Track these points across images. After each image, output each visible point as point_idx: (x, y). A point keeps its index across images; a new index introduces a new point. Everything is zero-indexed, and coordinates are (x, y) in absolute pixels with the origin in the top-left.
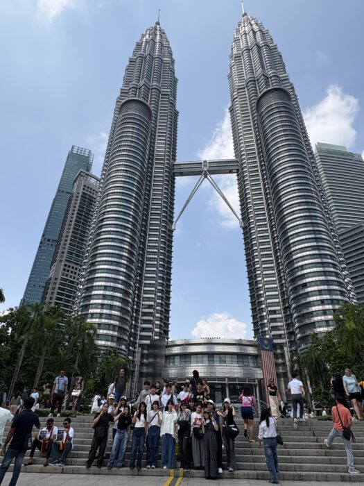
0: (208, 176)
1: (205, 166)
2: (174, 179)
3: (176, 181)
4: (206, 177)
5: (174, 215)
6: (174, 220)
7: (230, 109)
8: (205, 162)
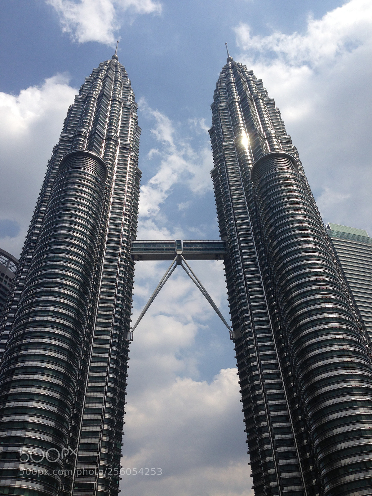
1: (179, 247)
2: (133, 264)
5: (132, 318)
8: (179, 242)
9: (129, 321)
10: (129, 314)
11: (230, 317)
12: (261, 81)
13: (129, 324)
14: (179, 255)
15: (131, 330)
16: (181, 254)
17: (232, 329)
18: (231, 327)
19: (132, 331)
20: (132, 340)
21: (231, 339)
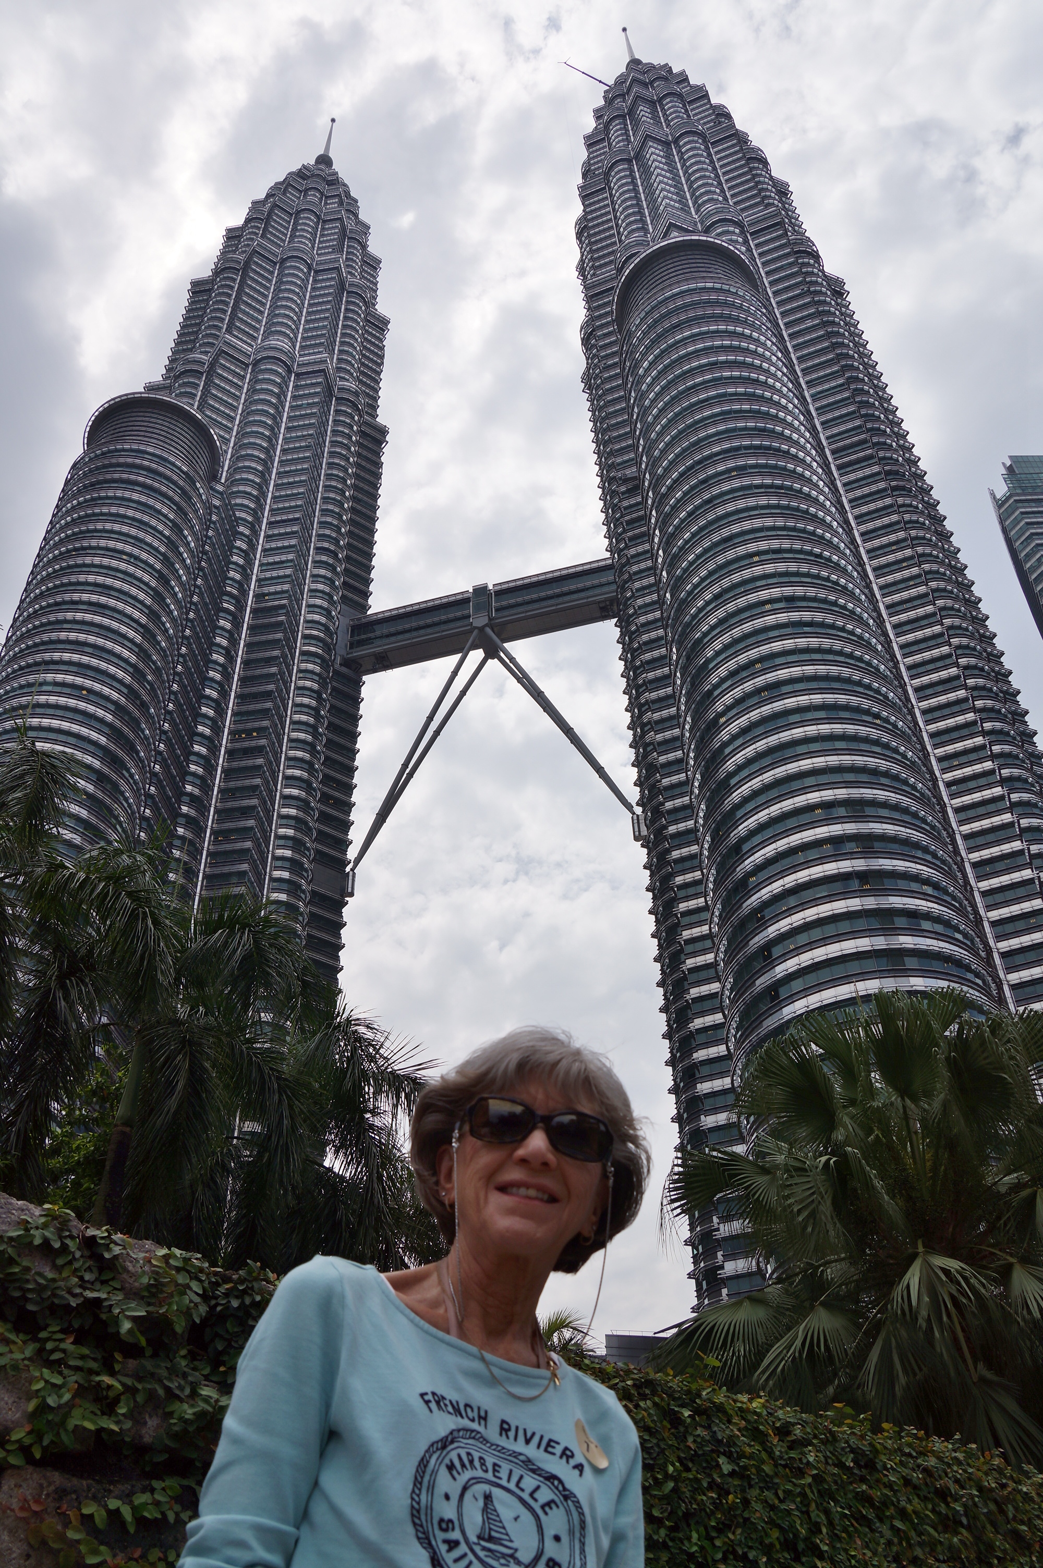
1: (480, 607)
2: (358, 684)
3: (364, 691)
4: (492, 652)
5: (352, 833)
8: (481, 591)
9: (344, 844)
10: (346, 825)
11: (633, 774)
13: (344, 852)
14: (482, 629)
15: (348, 869)
16: (486, 625)
17: (639, 810)
18: (638, 804)
19: (352, 870)
20: (352, 895)
21: (636, 839)
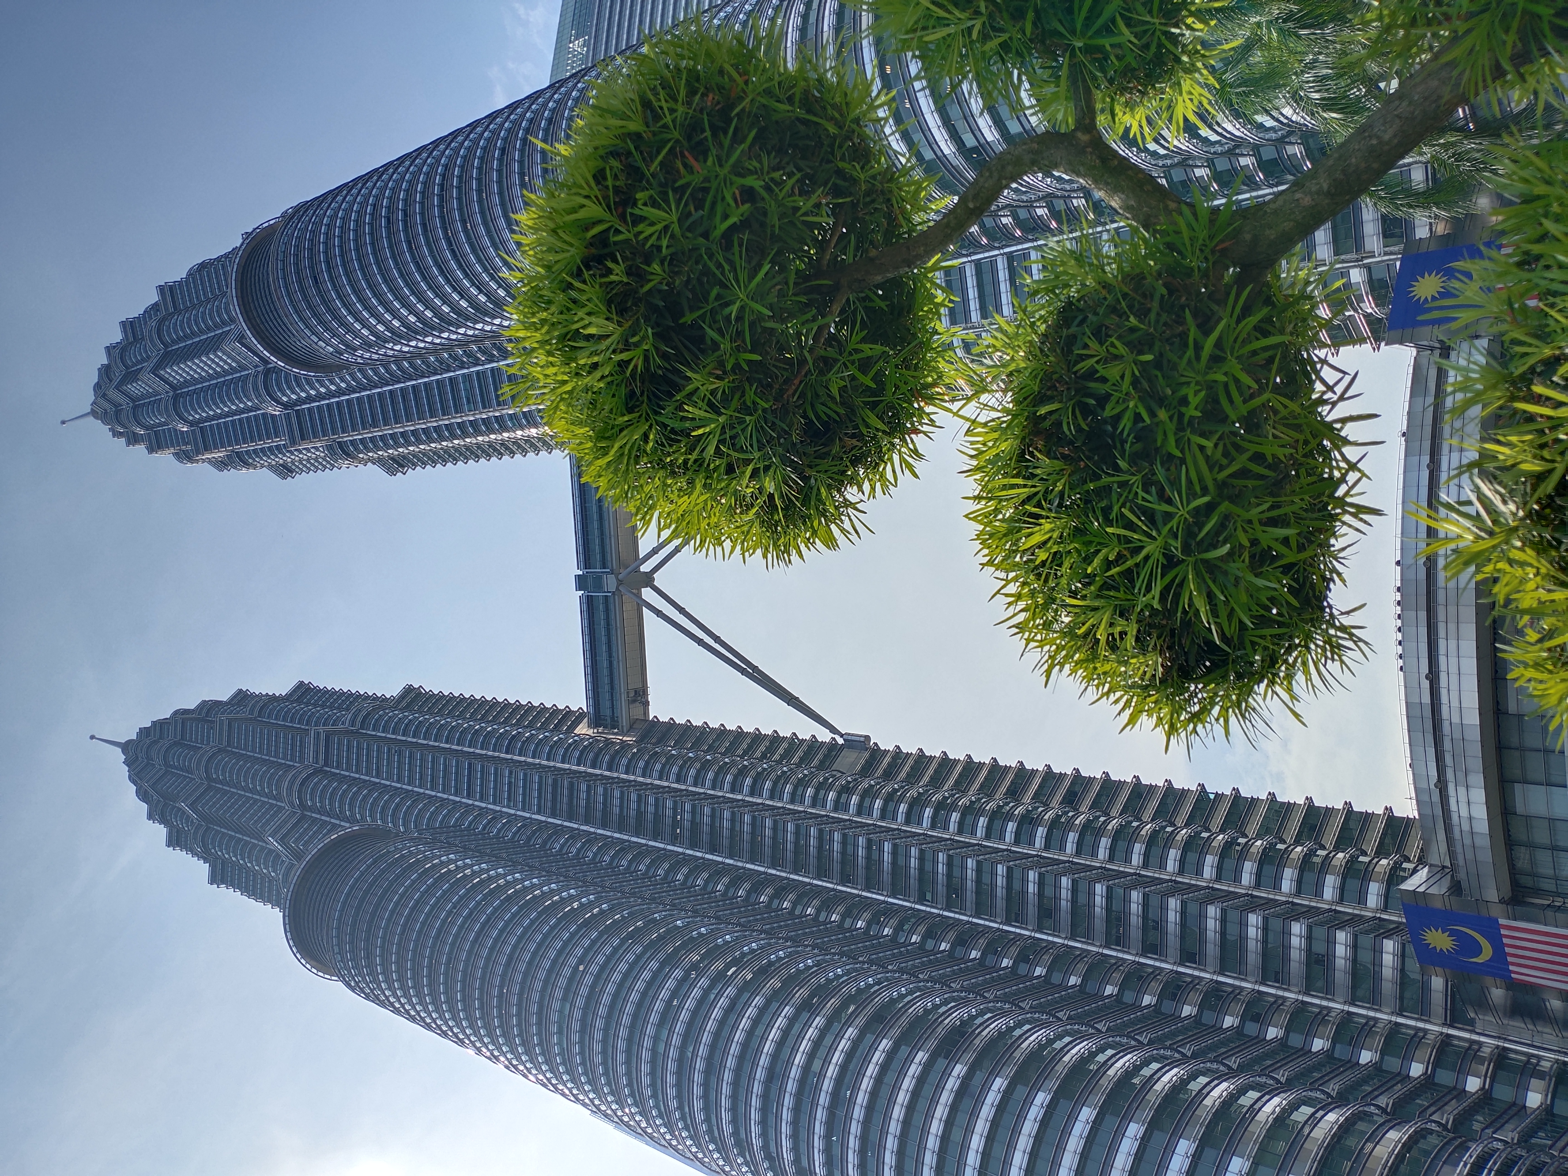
0: (645, 568)
1: (598, 584)
2: (656, 723)
3: (664, 718)
4: (648, 580)
5: (804, 735)
6: (824, 736)
7: (392, 472)
8: (581, 583)
9: (813, 744)
12: (123, 324)
13: (821, 744)
15: (840, 741)
19: (842, 736)
20: (868, 738)
